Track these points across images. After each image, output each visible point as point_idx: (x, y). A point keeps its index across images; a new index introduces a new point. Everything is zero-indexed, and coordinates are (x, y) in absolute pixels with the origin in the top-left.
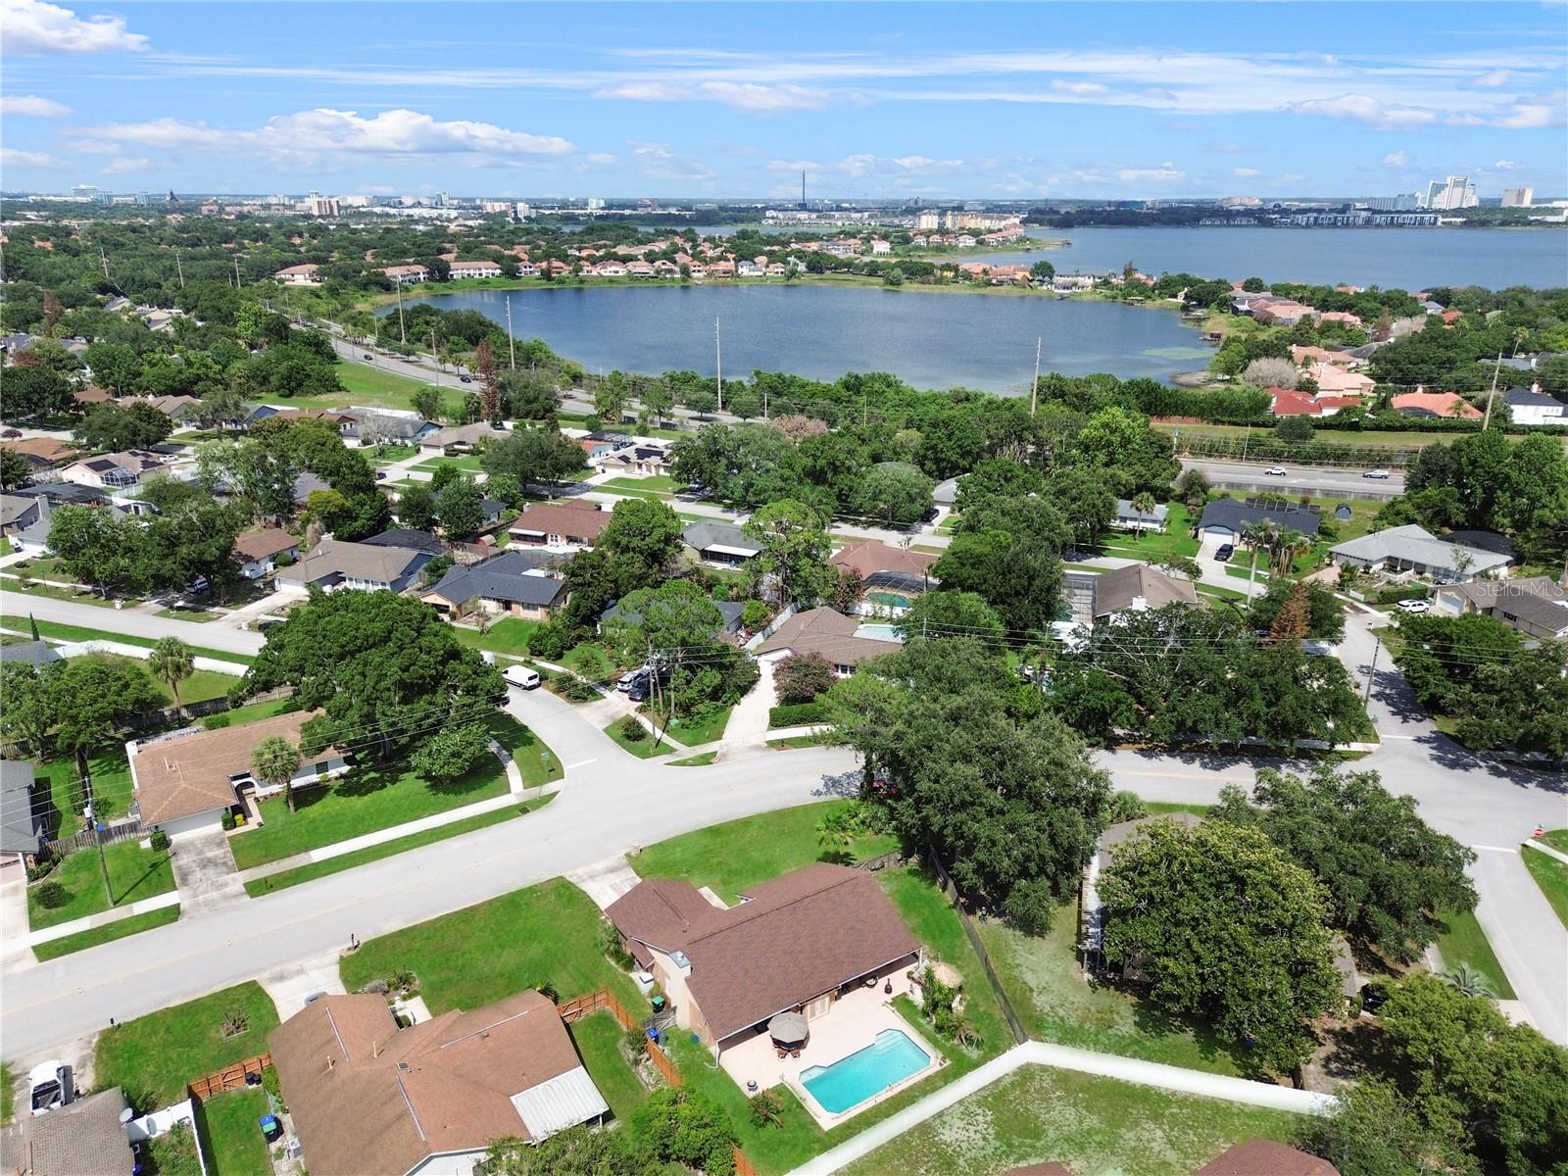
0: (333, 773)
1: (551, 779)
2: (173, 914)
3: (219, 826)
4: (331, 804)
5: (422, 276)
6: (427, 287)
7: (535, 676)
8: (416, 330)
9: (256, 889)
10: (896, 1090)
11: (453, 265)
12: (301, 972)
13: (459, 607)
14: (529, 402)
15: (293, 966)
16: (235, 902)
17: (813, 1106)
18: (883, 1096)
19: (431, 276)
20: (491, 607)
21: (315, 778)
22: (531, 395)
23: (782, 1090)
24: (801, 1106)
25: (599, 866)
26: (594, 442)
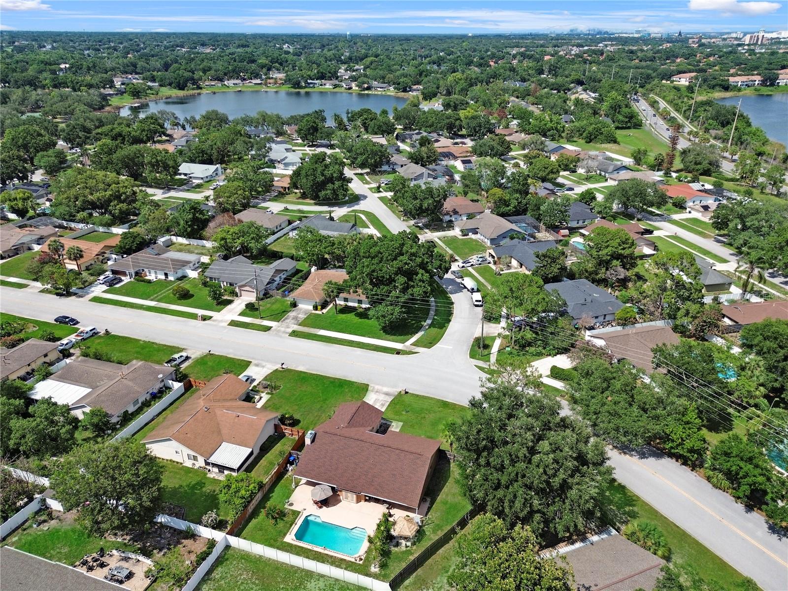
0: (364, 306)
1: (425, 346)
2: (268, 329)
3: (311, 308)
4: (351, 317)
5: (757, 83)
6: (756, 90)
7: (480, 301)
9: (294, 334)
10: (326, 552)
11: (781, 77)
12: (263, 367)
13: (499, 258)
14: (696, 164)
15: (264, 364)
16: (283, 335)
17: (295, 528)
18: (319, 549)
19: (763, 83)
20: (514, 263)
21: (356, 305)
22: (699, 159)
23: (296, 514)
24: (291, 525)
25: (385, 389)
26: (703, 194)
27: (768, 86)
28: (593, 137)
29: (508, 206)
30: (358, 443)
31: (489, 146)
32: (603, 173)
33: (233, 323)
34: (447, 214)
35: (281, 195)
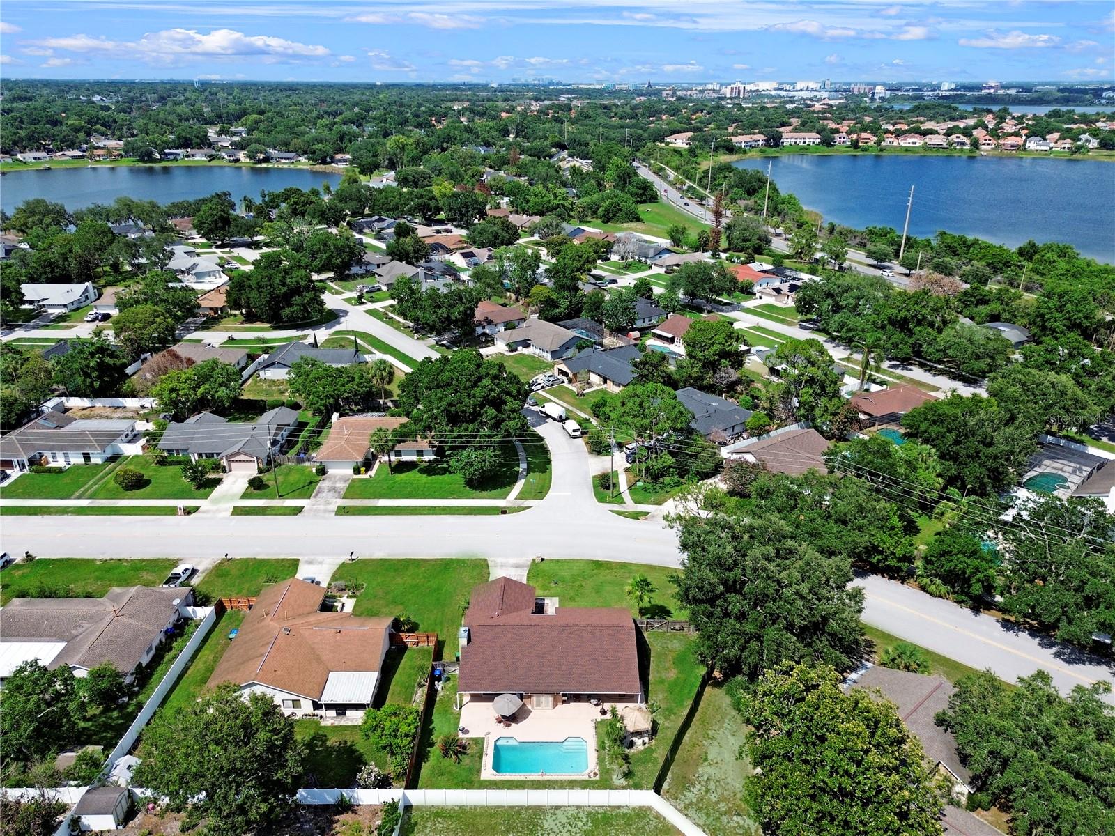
0: (426, 458)
1: (535, 498)
2: (299, 510)
3: (351, 471)
4: (413, 475)
5: (760, 143)
6: (762, 151)
7: (578, 430)
8: (717, 182)
9: (343, 511)
10: (546, 778)
11: (784, 135)
12: (321, 563)
13: (575, 375)
14: (745, 240)
15: (320, 558)
16: (327, 515)
17: (488, 760)
18: (535, 777)
19: (767, 143)
20: (594, 378)
21: (414, 458)
22: (747, 234)
23: (479, 742)
24: (481, 757)
25: (512, 561)
26: (766, 275)
27: (772, 147)
28: (611, 215)
29: (558, 307)
30: (534, 629)
31: (492, 232)
32: (643, 260)
33: (238, 511)
34: (479, 324)
35: (213, 320)
